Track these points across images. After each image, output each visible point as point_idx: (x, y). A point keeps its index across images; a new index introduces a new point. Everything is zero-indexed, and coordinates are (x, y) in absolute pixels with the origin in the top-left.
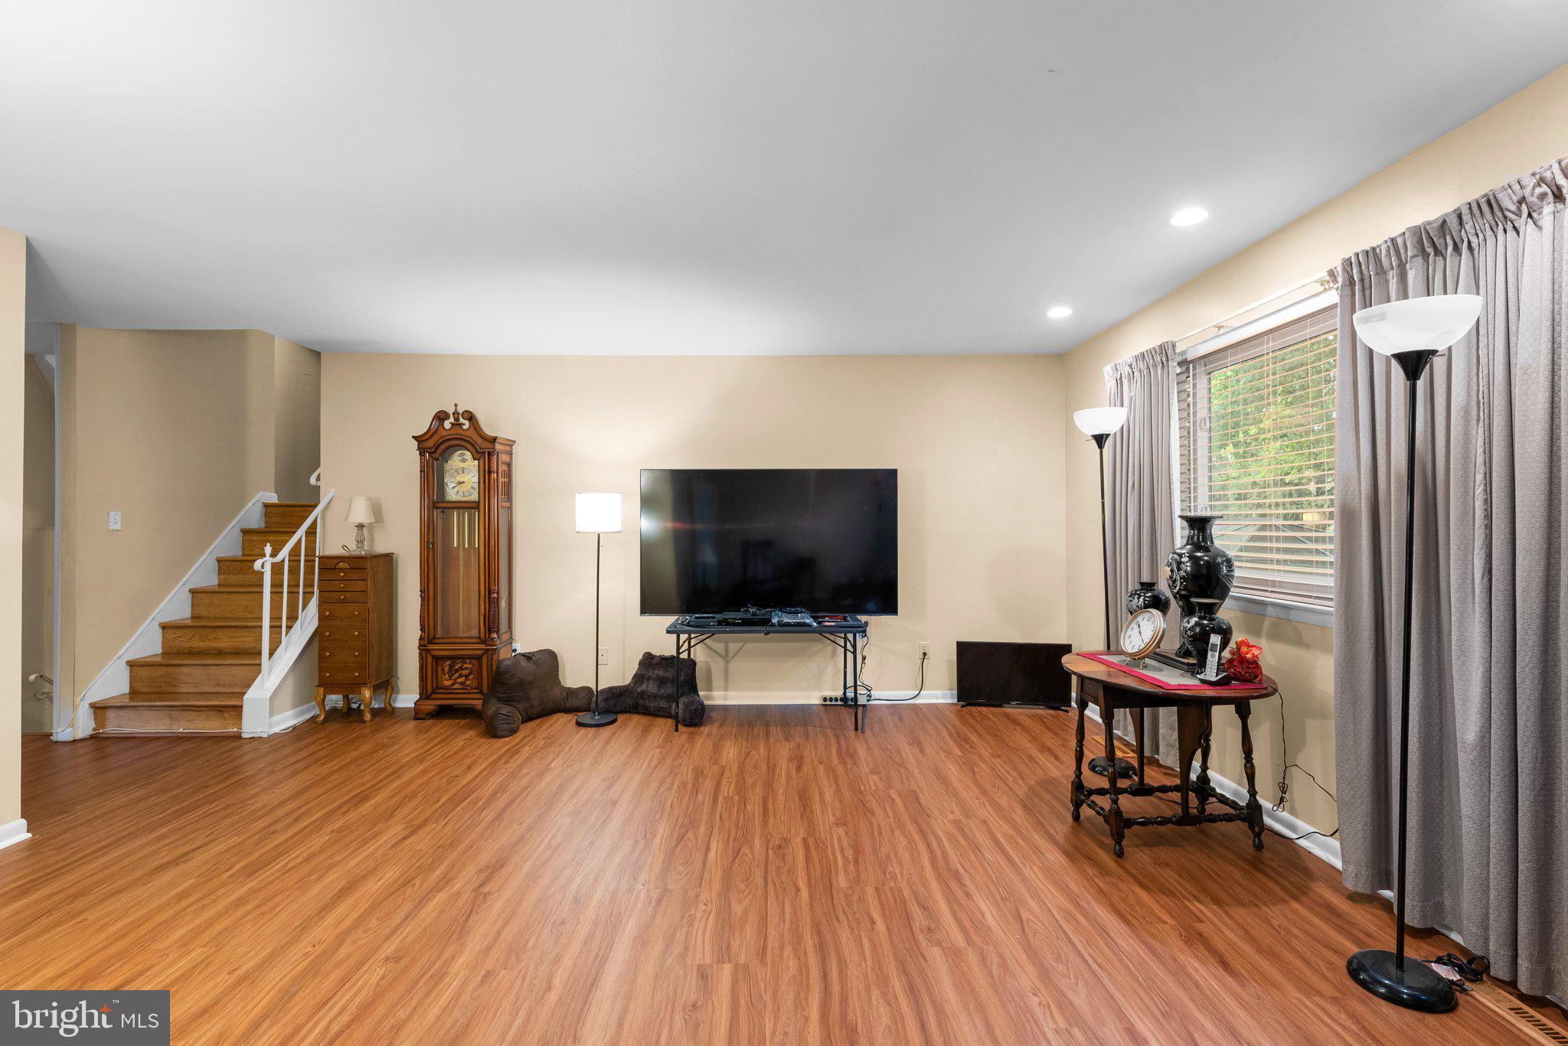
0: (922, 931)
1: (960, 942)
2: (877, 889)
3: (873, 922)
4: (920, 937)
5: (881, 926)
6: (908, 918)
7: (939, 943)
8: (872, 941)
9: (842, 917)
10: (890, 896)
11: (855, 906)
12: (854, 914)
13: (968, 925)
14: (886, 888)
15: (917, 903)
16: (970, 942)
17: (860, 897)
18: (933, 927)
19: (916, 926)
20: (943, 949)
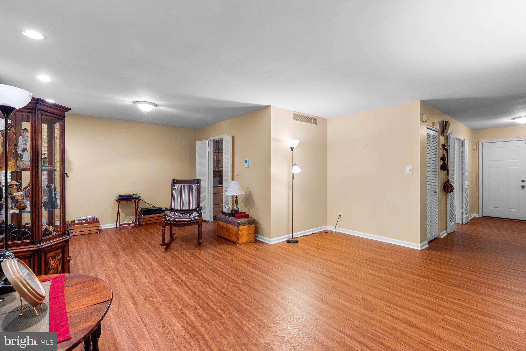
0: (198, 308)
1: (185, 310)
2: (221, 316)
3: (215, 305)
4: (198, 306)
5: (212, 305)
6: (204, 310)
7: (191, 307)
8: (212, 300)
9: (225, 302)
10: (215, 316)
11: (224, 307)
12: (222, 305)
13: (183, 316)
14: (218, 318)
15: (204, 317)
16: (182, 311)
17: (225, 311)
18: (195, 311)
19: (200, 309)
20: (189, 305)
